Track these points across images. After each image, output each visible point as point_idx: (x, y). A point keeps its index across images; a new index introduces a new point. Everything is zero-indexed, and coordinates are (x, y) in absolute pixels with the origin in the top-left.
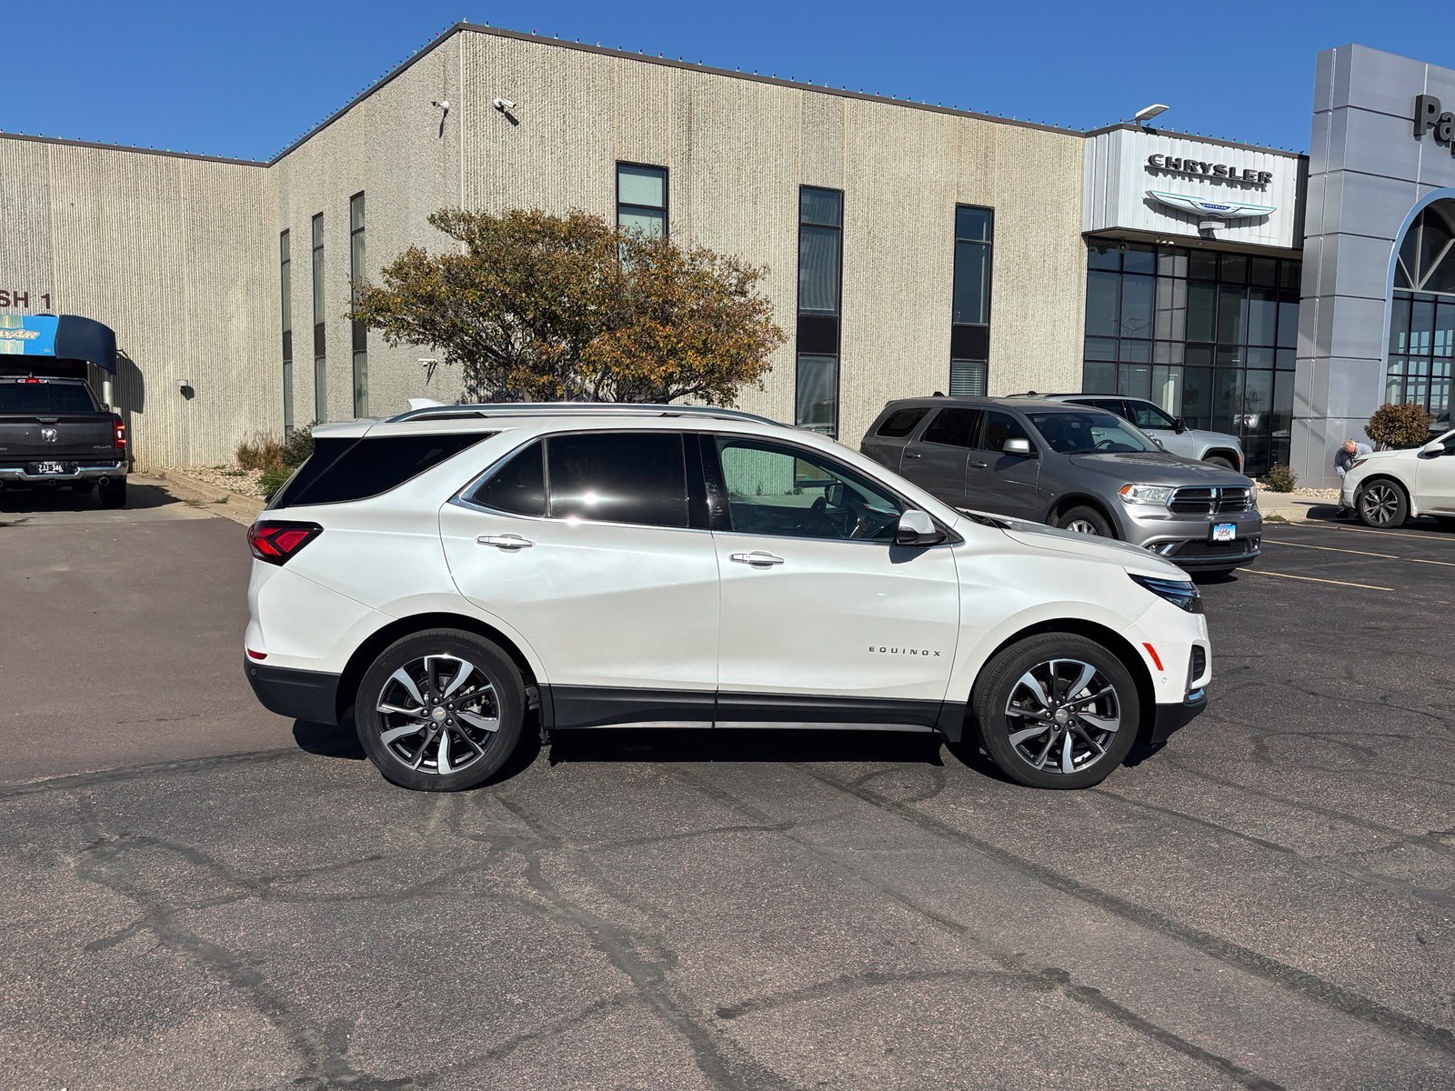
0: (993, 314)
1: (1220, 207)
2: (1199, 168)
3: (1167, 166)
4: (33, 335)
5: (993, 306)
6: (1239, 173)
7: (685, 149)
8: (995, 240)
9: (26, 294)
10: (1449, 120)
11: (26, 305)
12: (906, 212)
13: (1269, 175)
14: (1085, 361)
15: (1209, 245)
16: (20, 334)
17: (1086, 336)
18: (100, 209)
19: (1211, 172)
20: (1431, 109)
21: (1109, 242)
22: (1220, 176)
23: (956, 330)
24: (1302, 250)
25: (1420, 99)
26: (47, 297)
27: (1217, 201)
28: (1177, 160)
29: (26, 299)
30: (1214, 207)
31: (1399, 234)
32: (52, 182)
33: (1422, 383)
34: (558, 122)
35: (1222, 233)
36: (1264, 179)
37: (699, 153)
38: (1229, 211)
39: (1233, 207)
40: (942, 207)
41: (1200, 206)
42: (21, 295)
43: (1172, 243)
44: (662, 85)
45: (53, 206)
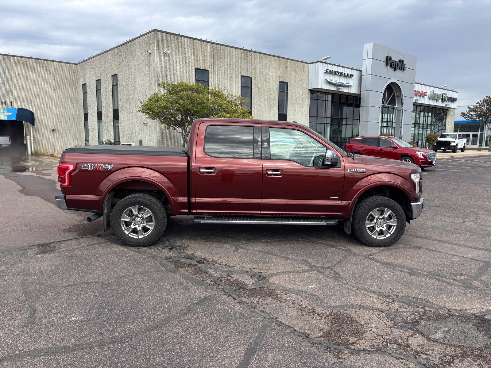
0: (288, 111)
1: (342, 83)
2: (337, 73)
3: (330, 72)
4: (10, 114)
5: (288, 108)
6: (346, 74)
7: (213, 65)
8: (288, 91)
9: (5, 101)
10: (394, 62)
11: (5, 105)
12: (267, 83)
13: (353, 75)
14: (309, 123)
15: (338, 93)
16: (6, 114)
17: (310, 116)
18: (27, 76)
19: (340, 74)
20: (390, 59)
21: (315, 92)
22: (342, 75)
23: (279, 114)
24: (361, 94)
25: (387, 57)
26: (11, 102)
27: (341, 81)
28: (332, 71)
29: (5, 103)
30: (341, 83)
31: (383, 91)
32: (12, 68)
33: (385, 128)
34: (180, 57)
35: (343, 90)
36: (352, 76)
37: (216, 66)
38: (344, 84)
39: (345, 83)
40: (275, 82)
41: (338, 83)
42: (3, 102)
43: (331, 92)
44: (206, 48)
45: (13, 75)
